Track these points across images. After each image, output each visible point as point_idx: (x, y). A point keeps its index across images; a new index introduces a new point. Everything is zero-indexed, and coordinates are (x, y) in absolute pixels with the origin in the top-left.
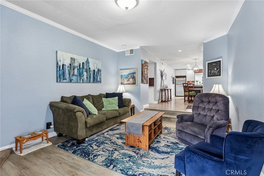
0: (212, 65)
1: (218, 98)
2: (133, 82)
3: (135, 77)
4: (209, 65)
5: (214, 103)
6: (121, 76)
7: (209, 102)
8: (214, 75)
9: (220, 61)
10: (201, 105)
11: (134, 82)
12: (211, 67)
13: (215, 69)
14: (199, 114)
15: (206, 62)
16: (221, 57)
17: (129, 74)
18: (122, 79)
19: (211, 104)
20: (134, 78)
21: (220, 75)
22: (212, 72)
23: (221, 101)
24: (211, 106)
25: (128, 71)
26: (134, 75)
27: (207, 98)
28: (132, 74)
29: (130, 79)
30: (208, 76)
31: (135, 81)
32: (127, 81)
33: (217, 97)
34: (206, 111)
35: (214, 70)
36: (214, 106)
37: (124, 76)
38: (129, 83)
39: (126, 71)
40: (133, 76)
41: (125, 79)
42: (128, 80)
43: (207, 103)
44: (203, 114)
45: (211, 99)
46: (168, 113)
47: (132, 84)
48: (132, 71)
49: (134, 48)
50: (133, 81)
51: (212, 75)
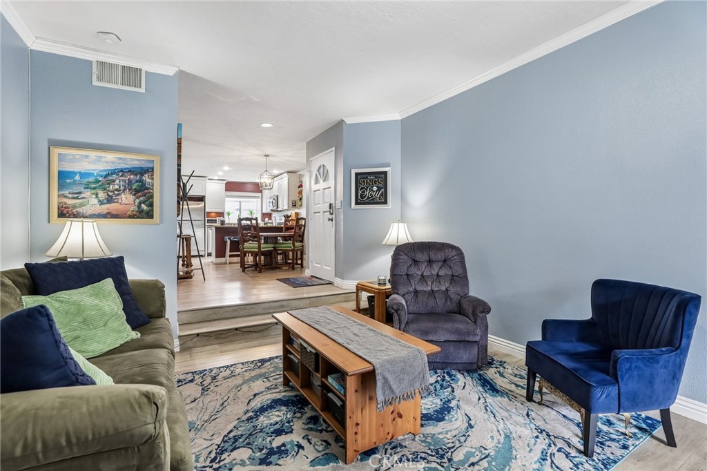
0: (367, 178)
1: (450, 250)
2: (139, 206)
3: (147, 189)
4: (359, 177)
5: (441, 263)
6: (62, 175)
7: (430, 262)
8: (372, 202)
9: (385, 173)
10: (413, 270)
11: (144, 207)
12: (364, 182)
13: (375, 189)
14: (416, 292)
15: (352, 170)
16: (388, 165)
17: (113, 172)
18: (66, 192)
19: (434, 266)
20: (143, 191)
21: (385, 202)
22: (368, 193)
23: (456, 257)
24: (435, 269)
25: (110, 157)
26: (146, 178)
27: (425, 254)
28: (131, 171)
29: (123, 195)
30: (357, 203)
31: (151, 205)
32: (101, 203)
33: (446, 251)
34: (429, 283)
35: (372, 190)
36: (443, 268)
37: (77, 178)
38: (114, 212)
39: (93, 154)
40: (140, 181)
41: (87, 193)
42: (110, 200)
43: (426, 264)
44: (424, 289)
45: (435, 254)
46: (264, 309)
47: (132, 217)
48: (133, 161)
49: (146, 67)
50: (140, 203)
51: (367, 201)
